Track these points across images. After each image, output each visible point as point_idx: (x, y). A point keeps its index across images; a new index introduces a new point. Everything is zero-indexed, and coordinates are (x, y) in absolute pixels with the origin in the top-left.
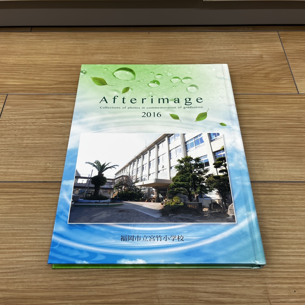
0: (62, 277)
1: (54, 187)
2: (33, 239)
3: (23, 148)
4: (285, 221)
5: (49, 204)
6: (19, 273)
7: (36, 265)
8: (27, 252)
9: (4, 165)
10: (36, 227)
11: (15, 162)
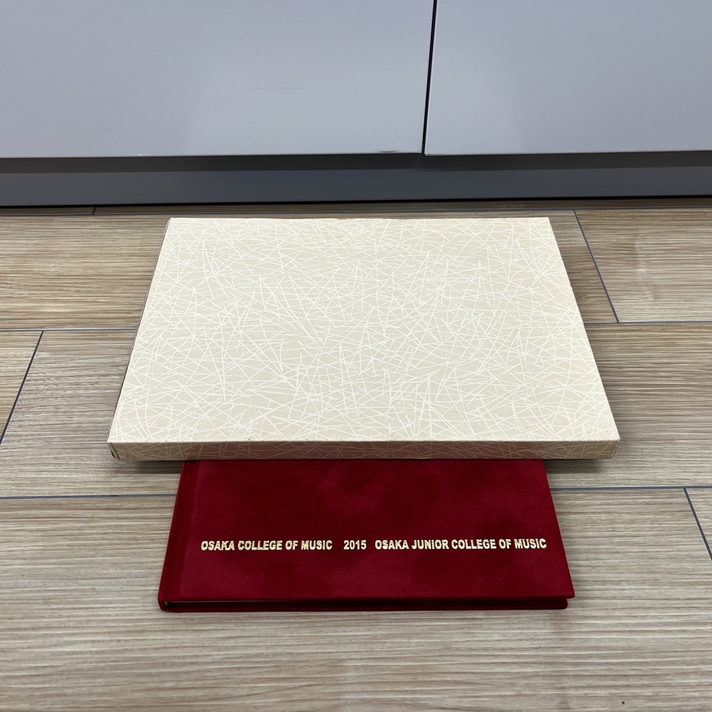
0: (143, 683)
1: (131, 506)
2: (87, 608)
3: (72, 431)
4: (598, 564)
5: (121, 539)
6: (56, 677)
7: (92, 660)
8: (73, 634)
9: (32, 464)
10: (92, 585)
11: (55, 458)
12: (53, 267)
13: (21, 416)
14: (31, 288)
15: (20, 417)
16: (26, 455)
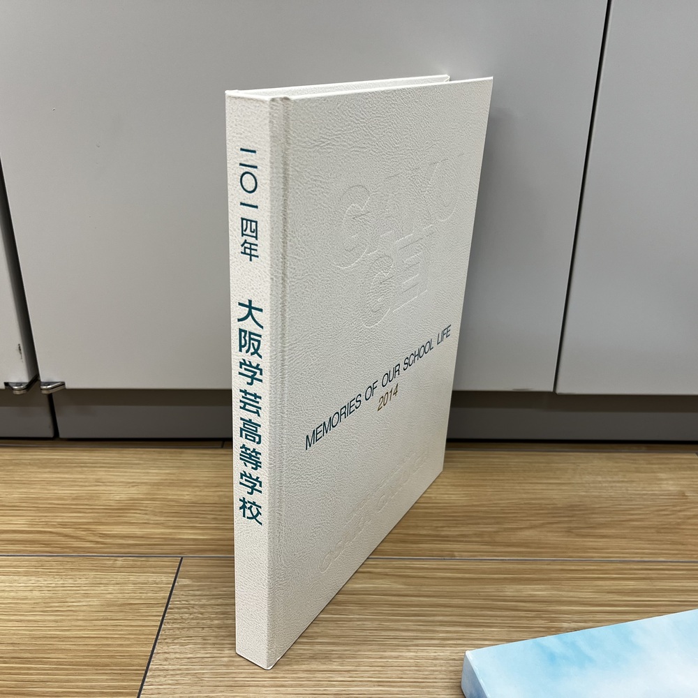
12: (187, 495)
13: (166, 647)
14: (166, 515)
15: (165, 649)
16: (175, 693)
